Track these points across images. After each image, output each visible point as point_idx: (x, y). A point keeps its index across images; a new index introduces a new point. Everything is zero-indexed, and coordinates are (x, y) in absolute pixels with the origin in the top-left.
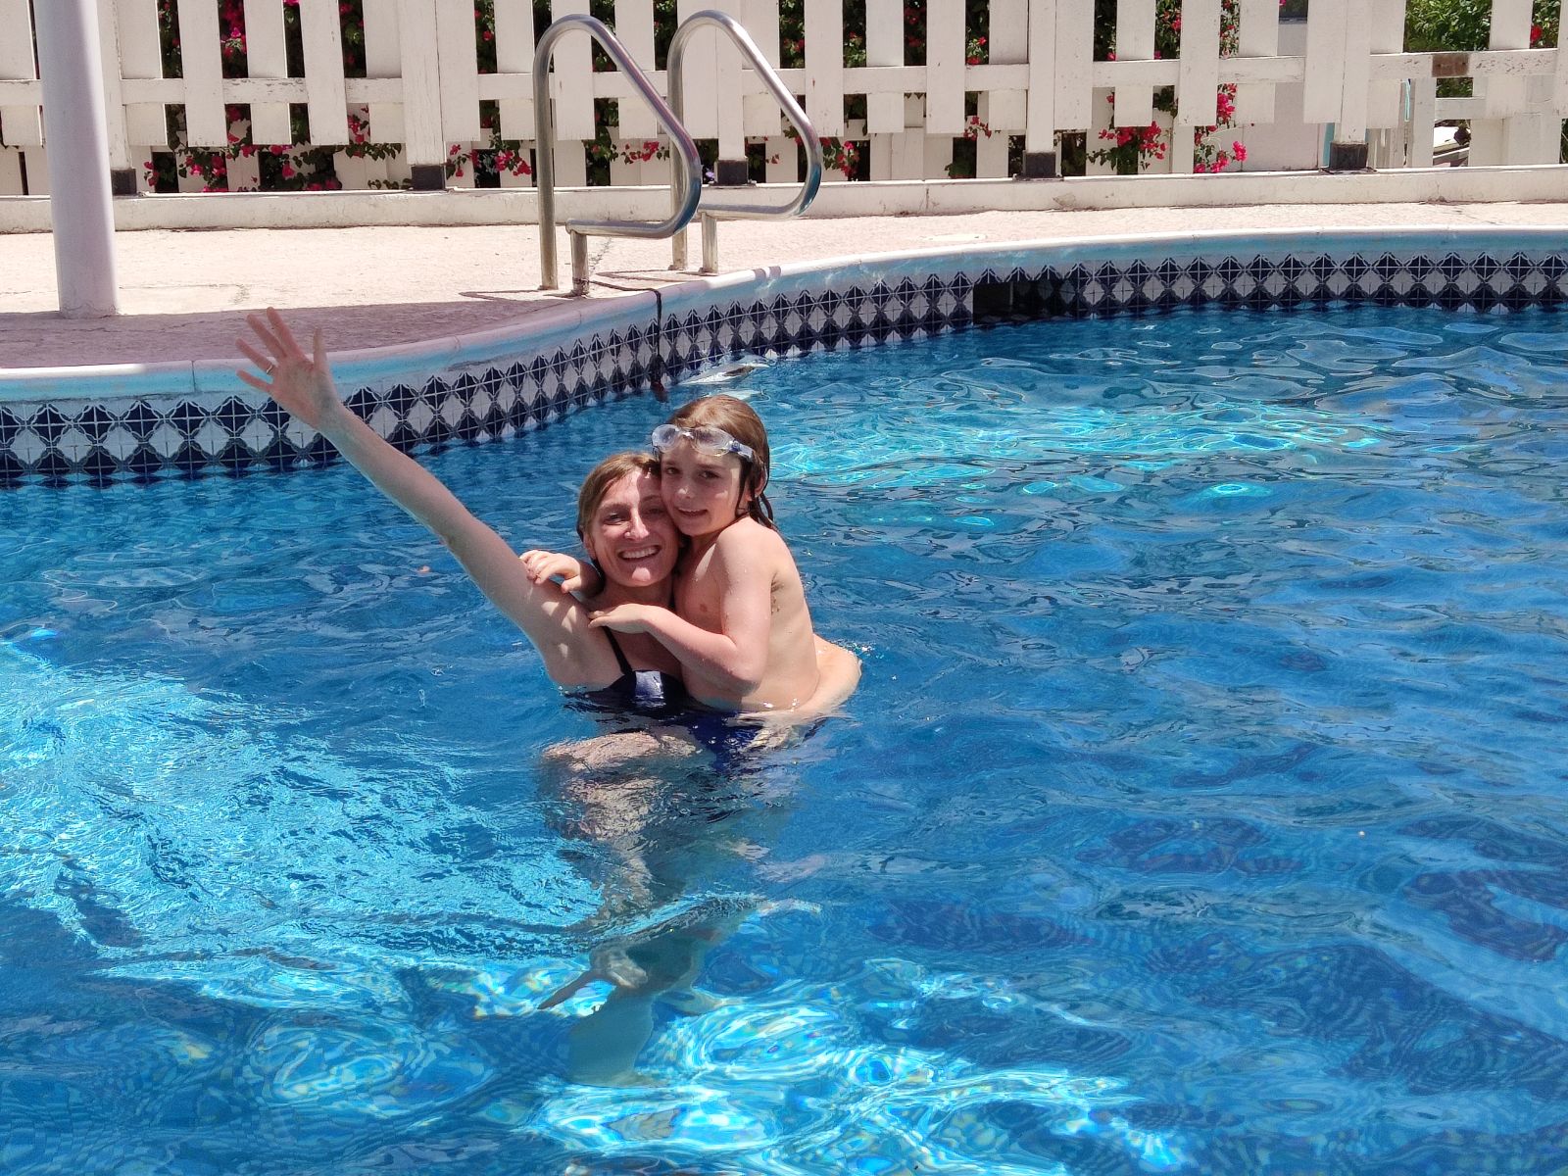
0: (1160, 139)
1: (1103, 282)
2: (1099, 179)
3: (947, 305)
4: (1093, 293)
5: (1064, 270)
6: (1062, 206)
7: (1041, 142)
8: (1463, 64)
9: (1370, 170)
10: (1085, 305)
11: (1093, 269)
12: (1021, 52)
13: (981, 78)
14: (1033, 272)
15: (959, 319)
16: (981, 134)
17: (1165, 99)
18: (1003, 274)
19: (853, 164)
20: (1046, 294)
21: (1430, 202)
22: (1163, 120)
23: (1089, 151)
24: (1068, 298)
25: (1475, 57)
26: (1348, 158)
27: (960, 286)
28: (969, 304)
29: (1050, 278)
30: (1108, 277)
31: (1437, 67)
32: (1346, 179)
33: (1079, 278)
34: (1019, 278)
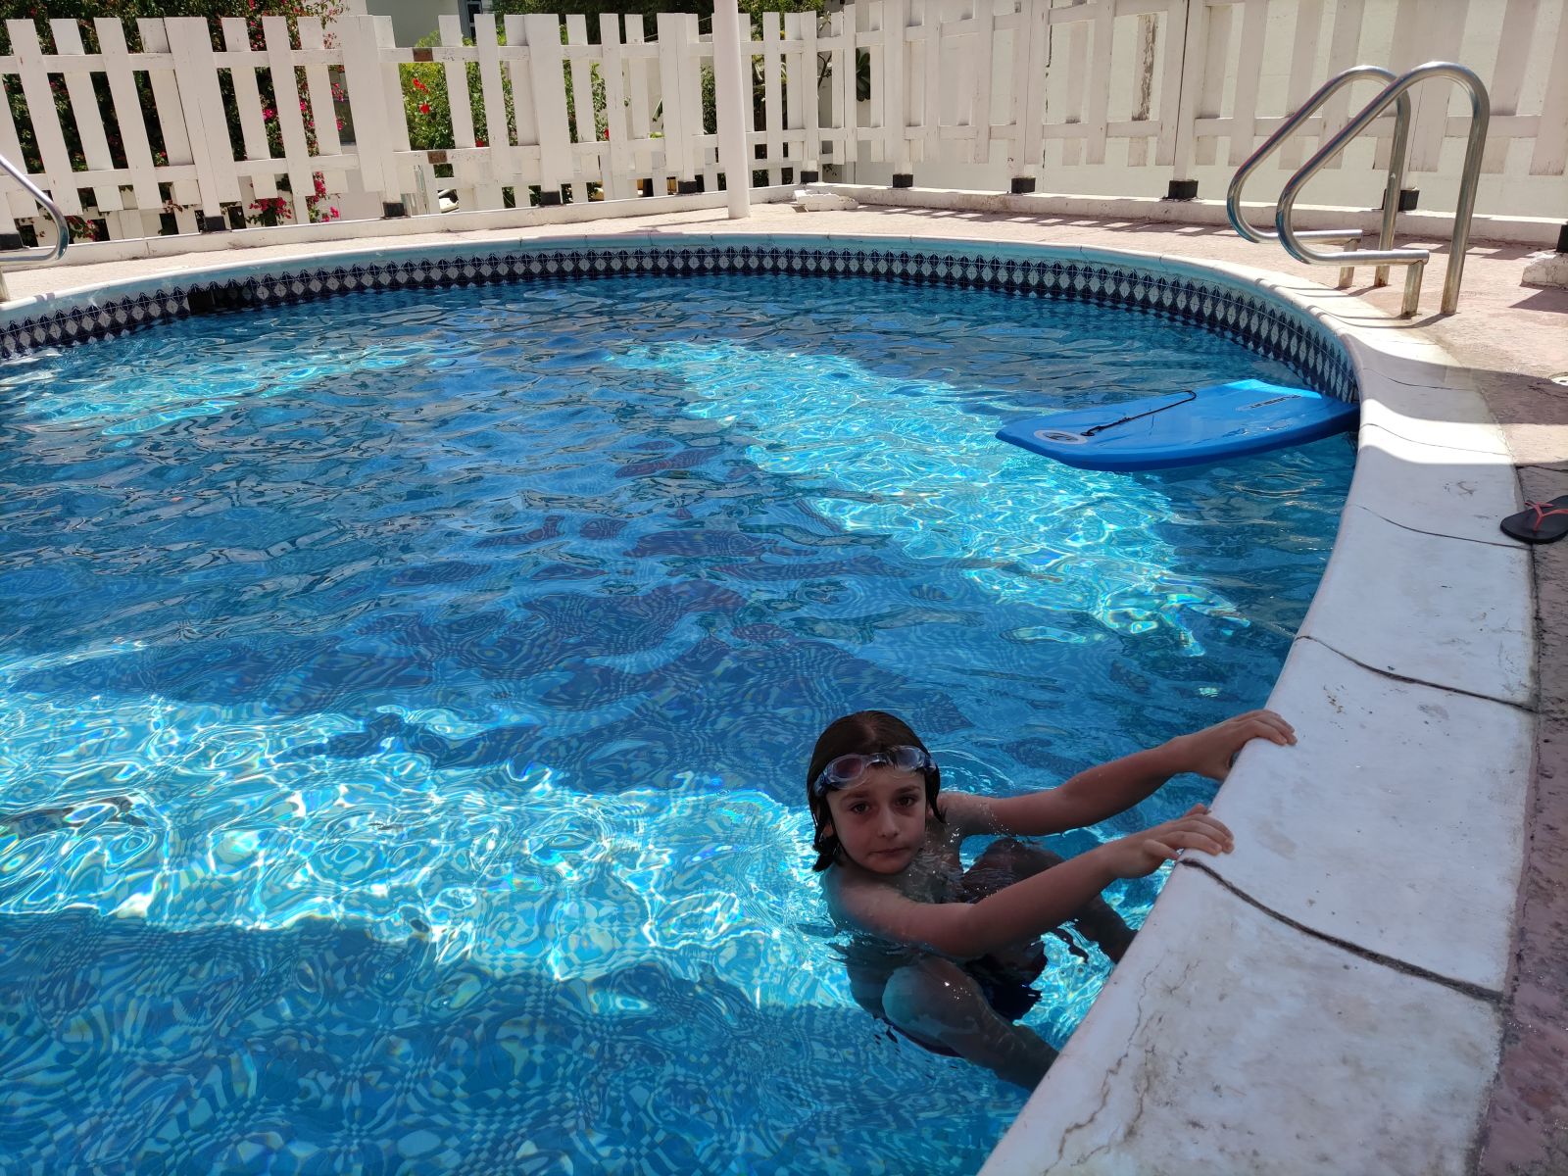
0: (288, 207)
1: (267, 286)
2: (254, 231)
3: (172, 307)
4: (263, 293)
5: (241, 280)
6: (235, 247)
7: (212, 211)
8: (444, 157)
9: (407, 216)
10: (260, 300)
11: (259, 279)
12: (190, 158)
13: (166, 174)
14: (223, 283)
15: (182, 314)
16: (176, 211)
17: (284, 184)
18: (204, 285)
19: (96, 233)
20: (234, 296)
21: (442, 232)
22: (285, 196)
23: (246, 216)
24: (248, 297)
25: (449, 152)
26: (394, 210)
27: (178, 295)
28: (186, 305)
29: (233, 286)
30: (269, 283)
31: (431, 158)
32: (395, 221)
33: (252, 285)
34: (214, 287)
